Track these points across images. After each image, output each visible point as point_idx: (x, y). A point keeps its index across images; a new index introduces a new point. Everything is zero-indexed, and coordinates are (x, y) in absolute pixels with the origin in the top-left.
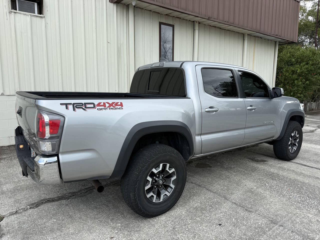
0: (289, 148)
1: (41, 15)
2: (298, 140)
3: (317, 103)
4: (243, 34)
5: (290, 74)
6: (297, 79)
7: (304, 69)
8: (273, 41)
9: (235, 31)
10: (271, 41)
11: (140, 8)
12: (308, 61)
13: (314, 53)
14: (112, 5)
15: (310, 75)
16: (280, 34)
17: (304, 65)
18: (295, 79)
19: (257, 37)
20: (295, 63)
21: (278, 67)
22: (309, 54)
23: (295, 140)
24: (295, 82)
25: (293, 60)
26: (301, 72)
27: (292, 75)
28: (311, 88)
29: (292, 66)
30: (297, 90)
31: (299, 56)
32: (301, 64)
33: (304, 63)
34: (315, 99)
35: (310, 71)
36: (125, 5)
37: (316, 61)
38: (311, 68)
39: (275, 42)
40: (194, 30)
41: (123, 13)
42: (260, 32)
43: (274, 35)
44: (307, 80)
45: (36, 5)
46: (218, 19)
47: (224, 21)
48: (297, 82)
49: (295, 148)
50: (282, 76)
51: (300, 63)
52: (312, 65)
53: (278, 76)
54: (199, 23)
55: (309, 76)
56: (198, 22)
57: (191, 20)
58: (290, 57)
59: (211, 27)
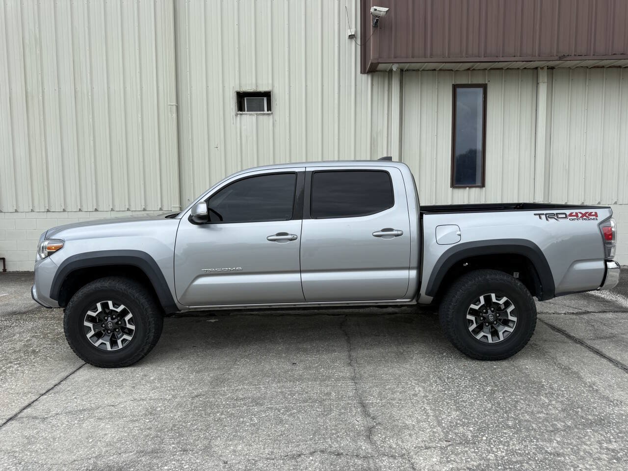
1: (269, 112)
11: (414, 70)
14: (365, 76)
36: (386, 71)
40: (537, 84)
41: (384, 84)
45: (265, 99)
46: (590, 55)
54: (552, 68)
56: (546, 68)
59: (588, 69)
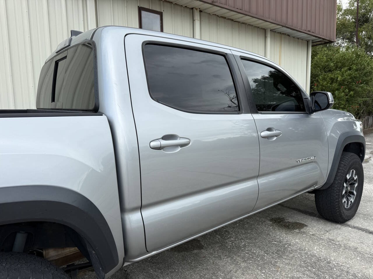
0: (343, 201)
2: (356, 185)
3: (363, 120)
4: (264, 29)
5: (328, 83)
6: (337, 89)
7: (346, 75)
8: (305, 40)
9: (253, 25)
10: (302, 40)
12: (351, 65)
13: (358, 55)
15: (355, 84)
16: (313, 30)
17: (346, 71)
18: (335, 89)
19: (283, 34)
20: (334, 68)
21: (313, 75)
22: (351, 56)
23: (352, 185)
24: (335, 94)
25: (332, 64)
26: (343, 80)
27: (331, 84)
28: (356, 100)
29: (330, 72)
30: (338, 103)
31: (339, 59)
32: (343, 69)
33: (346, 68)
34: (359, 115)
35: (353, 79)
37: (361, 66)
38: (355, 74)
39: (308, 41)
40: (193, 20)
42: (287, 26)
43: (305, 30)
44: (350, 90)
46: (227, 5)
47: (236, 7)
48: (338, 93)
49: (352, 200)
50: (317, 86)
51: (341, 68)
52: (357, 70)
53: (313, 86)
54: (201, 11)
55: (353, 85)
56: (198, 10)
57: (188, 6)
58: (327, 61)
59: (218, 17)
